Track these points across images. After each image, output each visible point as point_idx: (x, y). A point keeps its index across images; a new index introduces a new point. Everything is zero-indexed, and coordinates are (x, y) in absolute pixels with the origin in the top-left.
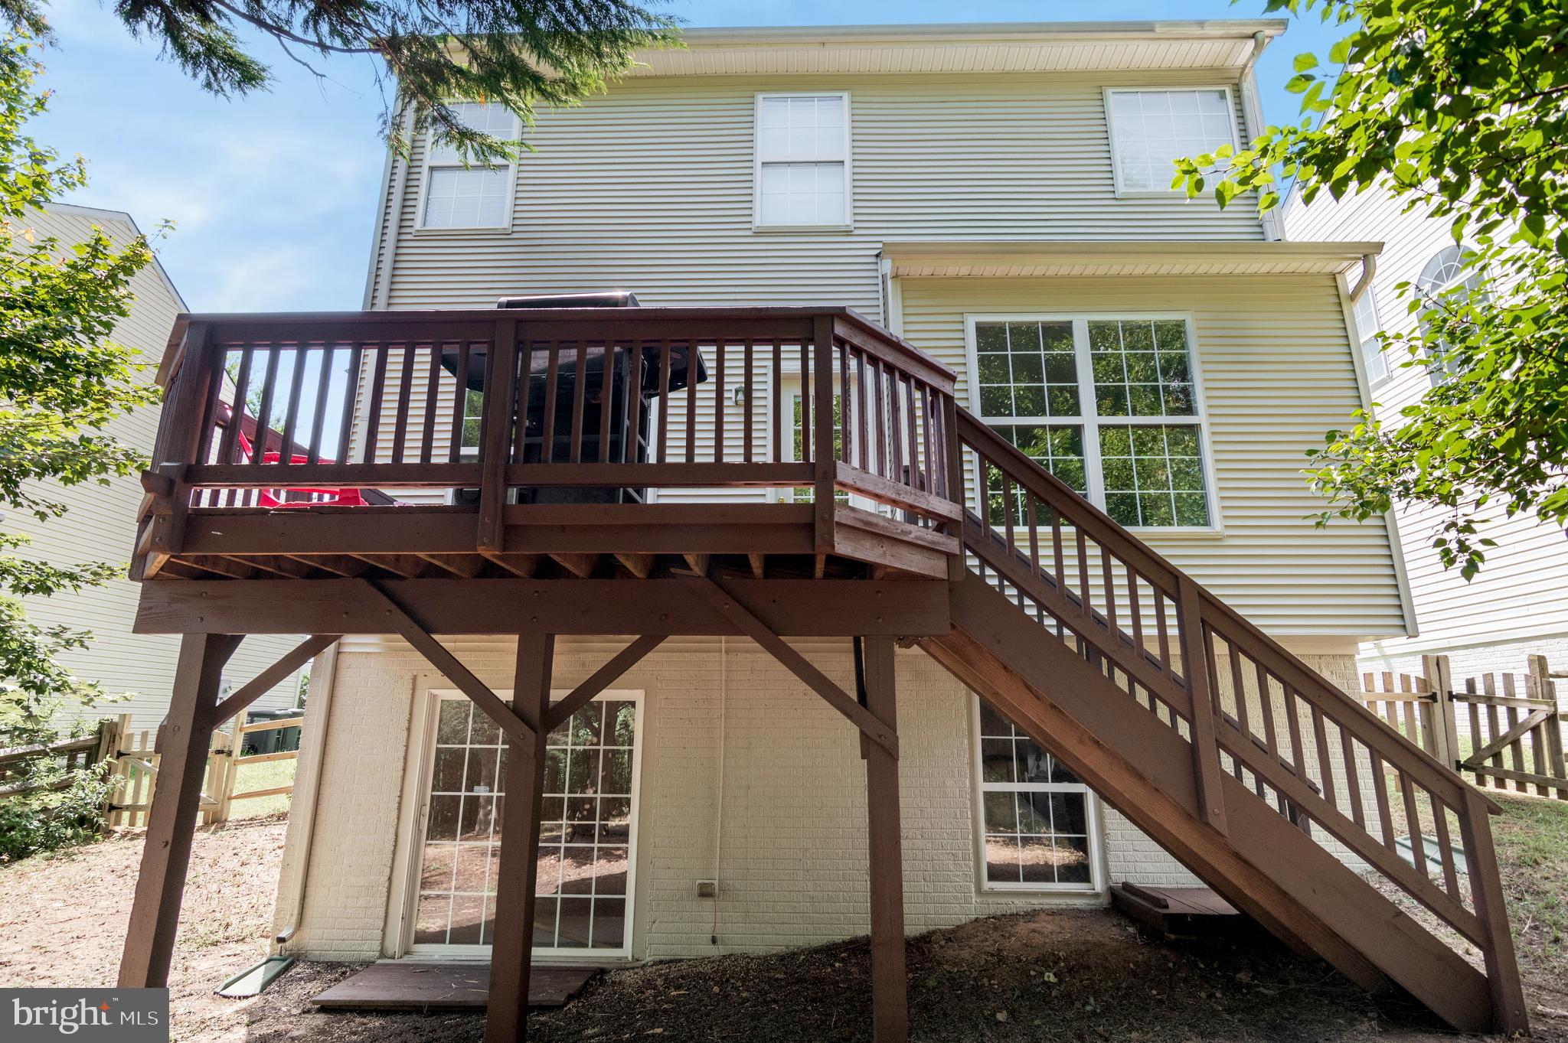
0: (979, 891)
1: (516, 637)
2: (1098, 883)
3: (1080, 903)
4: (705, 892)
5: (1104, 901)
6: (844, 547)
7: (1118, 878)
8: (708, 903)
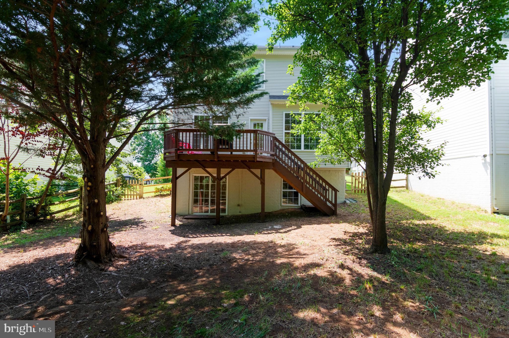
0: (281, 206)
1: (216, 169)
2: (299, 205)
3: (296, 207)
4: (239, 205)
5: (300, 207)
6: (258, 160)
7: (302, 204)
8: (239, 207)
